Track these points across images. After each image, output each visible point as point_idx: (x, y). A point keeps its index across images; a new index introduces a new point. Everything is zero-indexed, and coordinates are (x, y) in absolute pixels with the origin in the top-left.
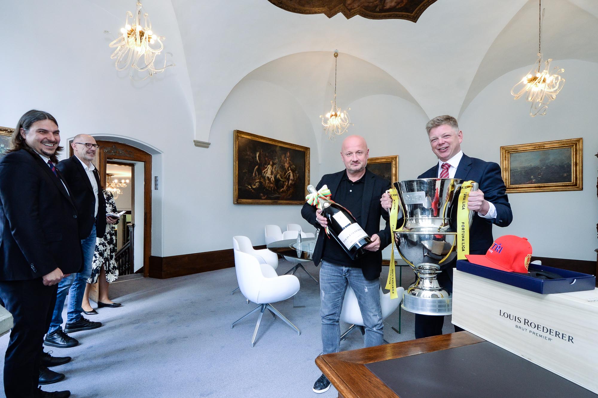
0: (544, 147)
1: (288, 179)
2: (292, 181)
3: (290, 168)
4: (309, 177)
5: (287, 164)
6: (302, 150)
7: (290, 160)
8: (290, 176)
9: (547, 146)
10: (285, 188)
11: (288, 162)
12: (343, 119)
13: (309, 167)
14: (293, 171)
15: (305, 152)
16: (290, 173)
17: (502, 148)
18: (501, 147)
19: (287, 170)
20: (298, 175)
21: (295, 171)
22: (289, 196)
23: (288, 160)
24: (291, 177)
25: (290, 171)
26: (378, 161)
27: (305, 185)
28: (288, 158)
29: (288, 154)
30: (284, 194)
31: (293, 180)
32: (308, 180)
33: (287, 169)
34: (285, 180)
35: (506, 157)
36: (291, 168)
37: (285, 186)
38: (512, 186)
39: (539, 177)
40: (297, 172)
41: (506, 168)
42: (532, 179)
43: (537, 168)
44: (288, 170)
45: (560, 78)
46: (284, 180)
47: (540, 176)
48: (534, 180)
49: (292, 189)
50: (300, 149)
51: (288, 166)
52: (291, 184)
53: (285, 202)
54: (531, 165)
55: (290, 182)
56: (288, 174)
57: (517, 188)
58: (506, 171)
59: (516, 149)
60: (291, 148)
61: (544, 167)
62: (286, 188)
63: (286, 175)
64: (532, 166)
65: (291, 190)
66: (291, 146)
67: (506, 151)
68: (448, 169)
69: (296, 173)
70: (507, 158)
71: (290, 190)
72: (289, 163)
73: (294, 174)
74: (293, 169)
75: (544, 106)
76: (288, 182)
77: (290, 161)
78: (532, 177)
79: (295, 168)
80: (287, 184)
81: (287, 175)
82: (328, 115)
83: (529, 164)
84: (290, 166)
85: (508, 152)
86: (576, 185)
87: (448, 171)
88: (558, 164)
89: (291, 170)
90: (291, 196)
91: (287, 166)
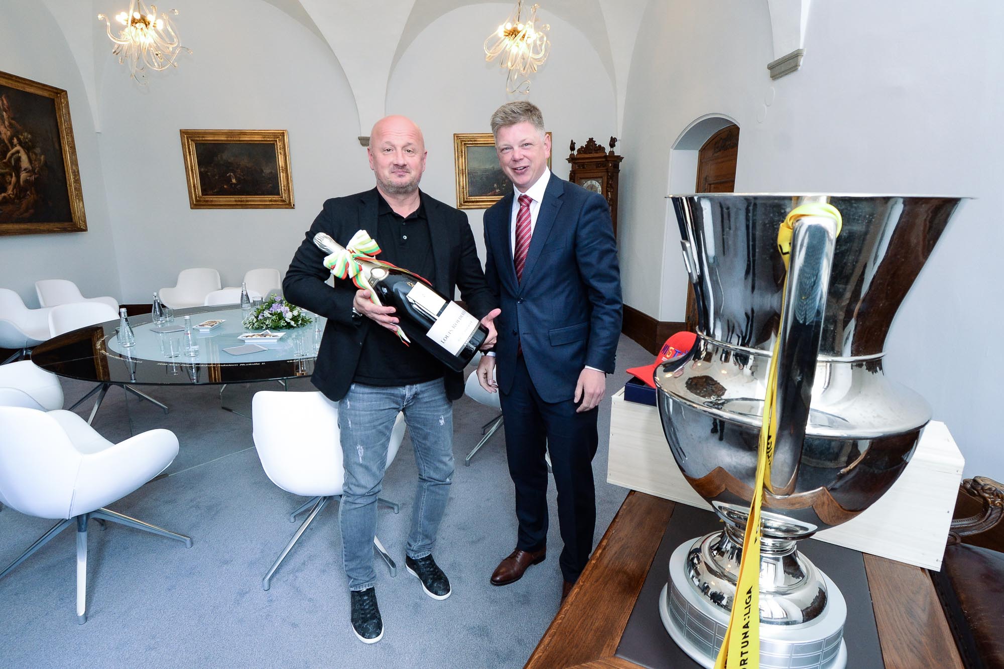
1: (17, 169)
2: (29, 174)
3: (15, 141)
4: (75, 163)
5: (5, 127)
6: (46, 94)
7: (13, 119)
8: (18, 160)
10: (10, 192)
11: (7, 123)
12: (161, 32)
13: (70, 139)
14: (28, 149)
15: (53, 100)
16: (18, 152)
17: (457, 136)
18: (455, 134)
19: (9, 145)
20: (42, 157)
21: (34, 147)
22: (26, 211)
23: (8, 118)
24: (25, 163)
25: (18, 148)
26: (245, 137)
27: (68, 183)
28: (5, 112)
29: (5, 102)
30: (10, 207)
31: (31, 172)
32: (74, 172)
33: (6, 141)
34: (7, 170)
35: (462, 152)
36: (19, 139)
37: (10, 188)
38: (471, 198)
39: (504, 187)
40: (38, 150)
41: (463, 170)
42: (495, 189)
44: (13, 146)
45: (545, 39)
46: (5, 171)
47: (504, 185)
48: (498, 191)
49: (31, 193)
50: (39, 92)
51: (9, 133)
52: (26, 181)
53: (16, 227)
54: (493, 168)
55: (23, 175)
56: (13, 154)
57: (477, 202)
58: (463, 174)
59: (475, 141)
60: (10, 86)
62: (13, 191)
63: (7, 158)
64: (495, 170)
65: (31, 197)
66: (10, 82)
67: (461, 143)
68: (528, 206)
69: (36, 154)
70: (463, 154)
71: (28, 197)
72: (11, 125)
73: (31, 154)
74: (26, 142)
75: (527, 81)
76: (18, 177)
77: (13, 122)
78: (495, 185)
79: (30, 141)
80: (14, 179)
81: (11, 157)
82: (122, 18)
83: (491, 166)
84: (15, 134)
85: (465, 144)
87: (528, 209)
89: (20, 143)
90: (32, 211)
91: (5, 134)
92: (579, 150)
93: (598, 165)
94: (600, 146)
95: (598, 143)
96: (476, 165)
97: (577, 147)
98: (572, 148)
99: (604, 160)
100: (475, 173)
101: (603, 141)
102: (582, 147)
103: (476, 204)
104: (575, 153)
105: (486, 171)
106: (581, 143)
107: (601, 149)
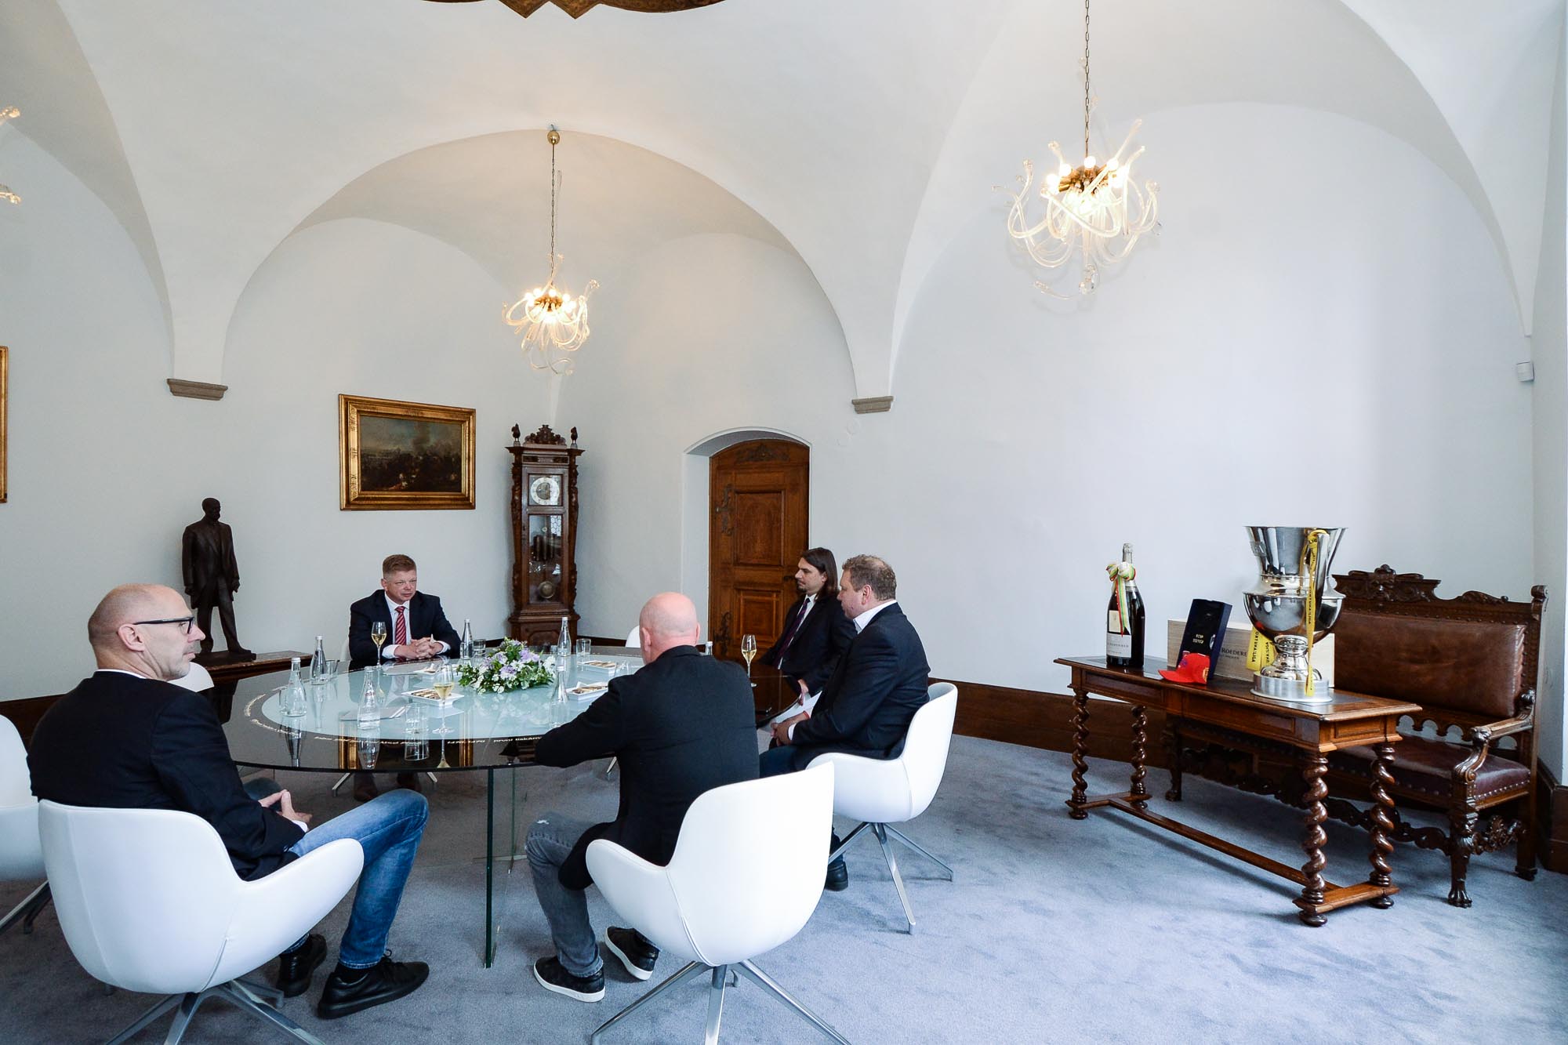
0: (422, 413)
9: (428, 414)
17: (345, 399)
18: (340, 395)
35: (353, 423)
38: (366, 492)
39: (413, 478)
41: (352, 449)
42: (399, 481)
43: (407, 457)
47: (414, 476)
48: (404, 484)
54: (399, 450)
57: (375, 500)
58: (353, 456)
59: (374, 408)
61: (421, 458)
64: (400, 453)
67: (352, 405)
70: (354, 425)
78: (401, 476)
83: (395, 448)
85: (357, 411)
86: (468, 499)
88: (443, 454)
92: (527, 439)
93: (556, 459)
94: (558, 436)
95: (555, 432)
96: (371, 444)
97: (525, 433)
98: (516, 432)
99: (566, 454)
100: (371, 455)
101: (561, 430)
102: (532, 435)
103: (372, 502)
104: (522, 440)
105: (388, 453)
106: (529, 429)
107: (558, 439)
